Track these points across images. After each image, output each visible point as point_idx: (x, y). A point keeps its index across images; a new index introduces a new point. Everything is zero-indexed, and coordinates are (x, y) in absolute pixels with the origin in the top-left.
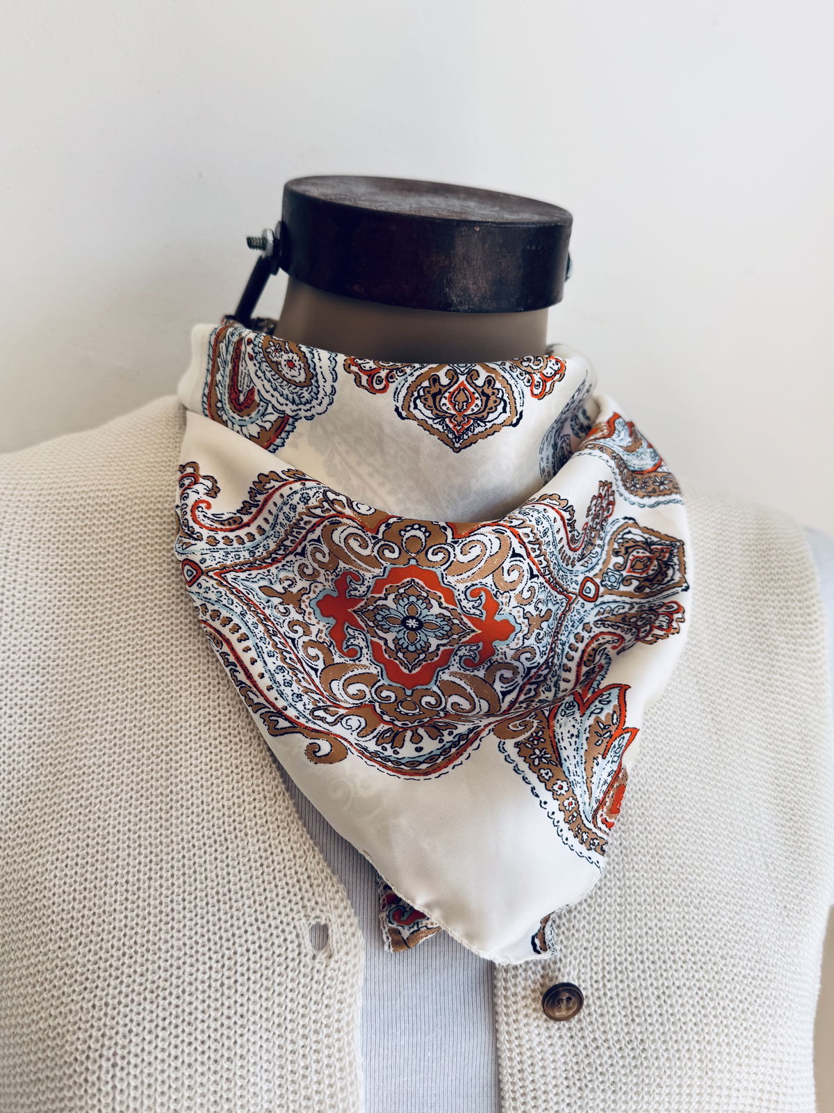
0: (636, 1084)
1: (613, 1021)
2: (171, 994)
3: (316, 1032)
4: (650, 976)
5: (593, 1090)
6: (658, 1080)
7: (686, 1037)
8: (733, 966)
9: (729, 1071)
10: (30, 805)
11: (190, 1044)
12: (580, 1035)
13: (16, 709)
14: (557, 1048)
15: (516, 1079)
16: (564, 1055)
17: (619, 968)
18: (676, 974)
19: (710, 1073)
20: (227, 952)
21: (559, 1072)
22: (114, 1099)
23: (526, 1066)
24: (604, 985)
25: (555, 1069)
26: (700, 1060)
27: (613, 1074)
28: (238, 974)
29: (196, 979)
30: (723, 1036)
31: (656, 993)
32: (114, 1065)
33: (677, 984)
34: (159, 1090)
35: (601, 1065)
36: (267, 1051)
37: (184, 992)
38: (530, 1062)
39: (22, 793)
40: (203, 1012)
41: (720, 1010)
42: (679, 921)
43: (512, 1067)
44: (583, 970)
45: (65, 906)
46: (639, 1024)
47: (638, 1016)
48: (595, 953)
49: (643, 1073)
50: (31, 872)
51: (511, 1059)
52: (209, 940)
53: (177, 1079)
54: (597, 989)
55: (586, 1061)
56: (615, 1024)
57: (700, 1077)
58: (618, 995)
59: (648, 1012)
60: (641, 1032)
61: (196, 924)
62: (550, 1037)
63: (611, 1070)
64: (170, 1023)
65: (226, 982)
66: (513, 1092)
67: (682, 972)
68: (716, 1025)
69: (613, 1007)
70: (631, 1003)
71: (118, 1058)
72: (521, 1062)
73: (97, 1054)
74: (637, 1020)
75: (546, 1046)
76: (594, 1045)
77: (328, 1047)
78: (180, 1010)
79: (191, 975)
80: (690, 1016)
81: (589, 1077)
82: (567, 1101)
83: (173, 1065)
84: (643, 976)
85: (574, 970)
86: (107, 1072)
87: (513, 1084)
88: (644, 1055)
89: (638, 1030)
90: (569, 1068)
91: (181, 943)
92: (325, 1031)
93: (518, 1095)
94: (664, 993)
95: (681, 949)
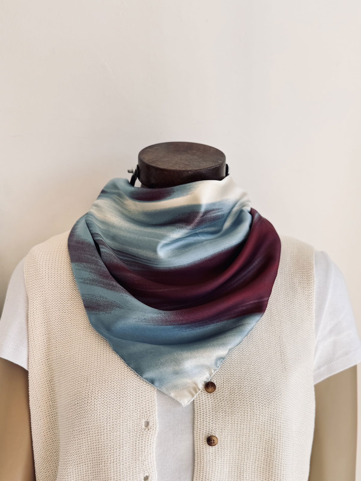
0: (232, 412)
1: (225, 394)
2: (109, 381)
3: (145, 392)
4: (237, 383)
5: (219, 413)
6: (237, 411)
7: (246, 400)
8: (263, 382)
9: (259, 410)
10: (71, 336)
11: (113, 394)
12: (216, 398)
13: (66, 310)
14: (210, 401)
15: (198, 408)
16: (212, 403)
17: (228, 380)
18: (244, 383)
19: (253, 410)
20: (123, 371)
21: (210, 407)
22: (95, 407)
23: (201, 405)
24: (223, 385)
25: (209, 406)
26: (250, 406)
27: (225, 408)
28: (125, 377)
29: (115, 378)
30: (257, 400)
31: (238, 387)
32: (95, 399)
33: (244, 385)
34: (105, 405)
35: (222, 406)
36: (132, 396)
37: (112, 381)
38: (202, 404)
39: (69, 333)
40: (117, 386)
41: (257, 393)
42: (247, 369)
43: (197, 405)
44: (218, 380)
45: (81, 362)
46: (233, 395)
47: (233, 393)
48: (221, 376)
49: (233, 409)
50: (72, 353)
51: (197, 403)
52: (118, 368)
53: (110, 402)
54: (222, 386)
55: (218, 405)
56: (226, 395)
57: (250, 411)
58: (227, 387)
59: (235, 392)
60: (233, 398)
61: (115, 364)
62: (208, 398)
63: (224, 408)
64: (109, 389)
65: (122, 379)
66: (197, 412)
67: (246, 382)
68: (255, 397)
69: (226, 390)
70: (231, 390)
71: (96, 397)
72: (200, 404)
73: (91, 396)
74: (232, 394)
75: (207, 400)
76: (220, 400)
77: (148, 396)
78: (111, 385)
79: (114, 377)
80: (247, 394)
81: (218, 409)
82: (212, 415)
83: (109, 399)
84: (234, 383)
85: (215, 380)
86: (93, 400)
87: (197, 409)
88: (234, 404)
89: (232, 397)
90: (213, 406)
91: (111, 369)
92: (147, 392)
93: (198, 412)
94: (240, 388)
95: (247, 376)
